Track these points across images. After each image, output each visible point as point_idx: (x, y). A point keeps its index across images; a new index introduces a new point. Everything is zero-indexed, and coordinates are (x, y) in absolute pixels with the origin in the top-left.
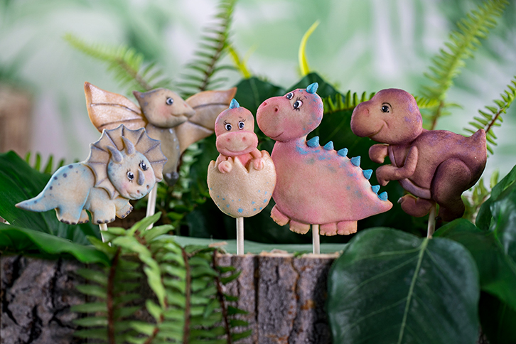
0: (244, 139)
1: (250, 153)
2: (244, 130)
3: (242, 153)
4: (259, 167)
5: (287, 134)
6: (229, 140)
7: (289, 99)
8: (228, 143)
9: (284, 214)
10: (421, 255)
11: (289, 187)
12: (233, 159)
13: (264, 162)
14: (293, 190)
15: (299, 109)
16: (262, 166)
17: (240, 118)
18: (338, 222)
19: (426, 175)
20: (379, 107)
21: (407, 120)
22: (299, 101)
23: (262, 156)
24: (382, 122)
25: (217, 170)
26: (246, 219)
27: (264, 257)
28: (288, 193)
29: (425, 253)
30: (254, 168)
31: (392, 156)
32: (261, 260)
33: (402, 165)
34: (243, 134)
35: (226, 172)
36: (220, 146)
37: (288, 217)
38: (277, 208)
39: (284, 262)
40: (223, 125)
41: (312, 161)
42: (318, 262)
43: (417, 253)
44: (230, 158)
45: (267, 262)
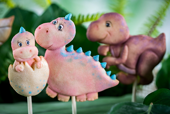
0: (31, 51)
1: (34, 59)
2: (30, 45)
3: (29, 59)
4: (40, 67)
5: (55, 46)
6: (21, 52)
7: (55, 24)
8: (21, 54)
9: (54, 91)
11: (57, 76)
12: (24, 63)
13: (43, 63)
14: (60, 78)
15: (61, 30)
16: (42, 66)
17: (27, 38)
18: (87, 94)
19: (133, 61)
20: (104, 24)
21: (121, 31)
22: (61, 26)
23: (41, 60)
24: (107, 33)
25: (15, 70)
26: (33, 97)
28: (57, 80)
30: (37, 68)
31: (112, 51)
33: (119, 56)
34: (29, 48)
35: (21, 71)
36: (16, 56)
37: (57, 92)
38: (49, 88)
40: (17, 44)
41: (71, 60)
44: (22, 63)
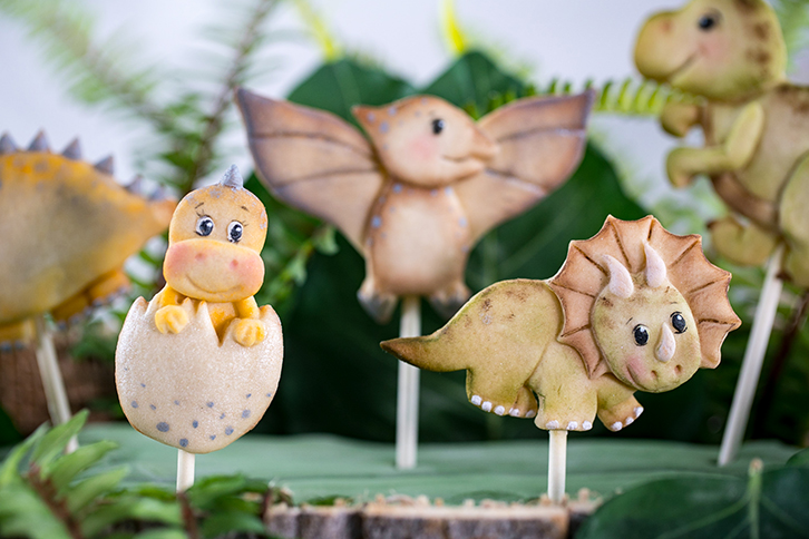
10: (753, 515)
27: (377, 519)
29: (762, 508)
32: (368, 524)
39: (426, 530)
42: (507, 526)
43: (743, 512)
45: (383, 529)
